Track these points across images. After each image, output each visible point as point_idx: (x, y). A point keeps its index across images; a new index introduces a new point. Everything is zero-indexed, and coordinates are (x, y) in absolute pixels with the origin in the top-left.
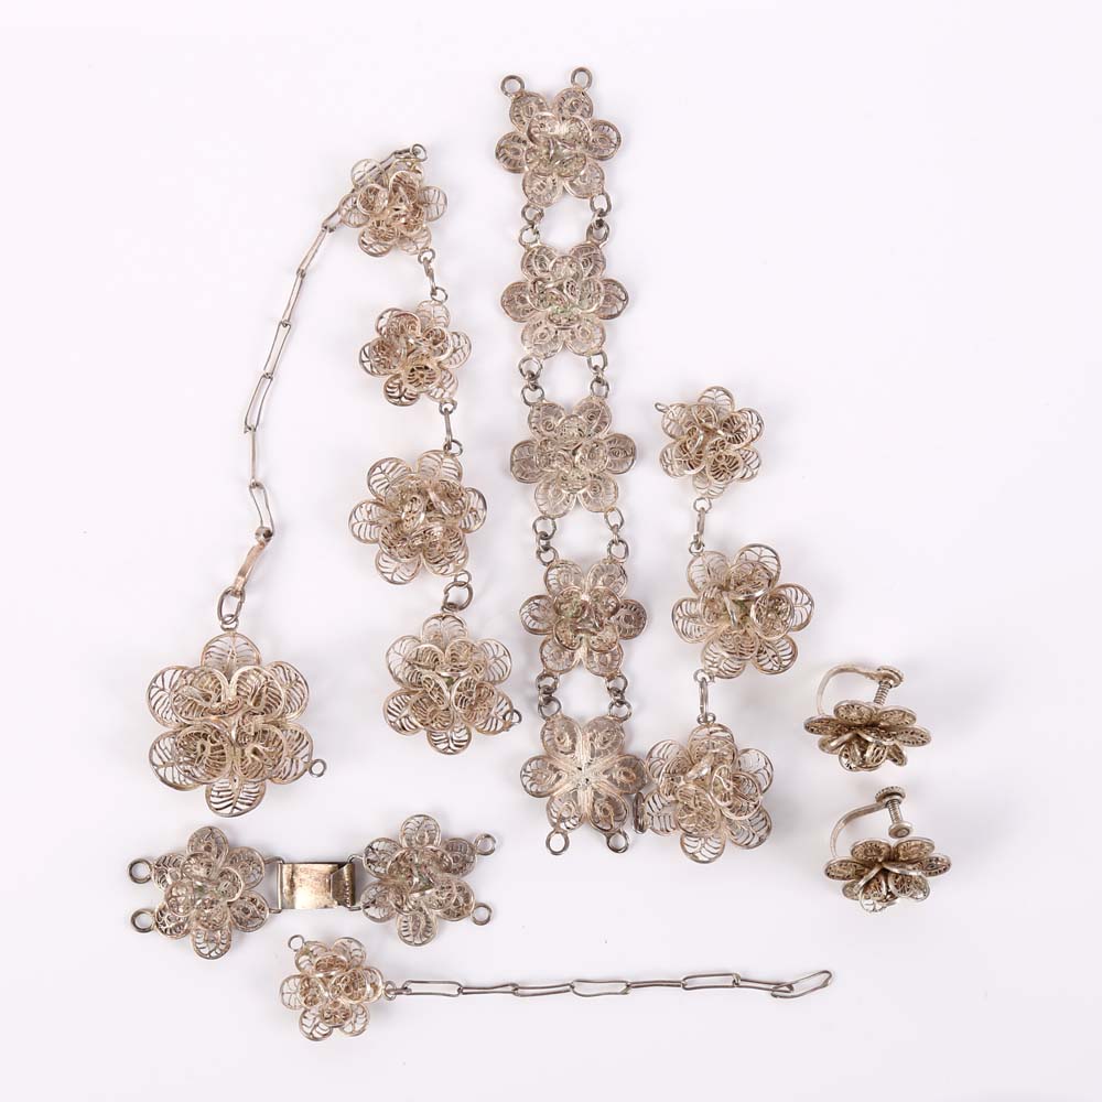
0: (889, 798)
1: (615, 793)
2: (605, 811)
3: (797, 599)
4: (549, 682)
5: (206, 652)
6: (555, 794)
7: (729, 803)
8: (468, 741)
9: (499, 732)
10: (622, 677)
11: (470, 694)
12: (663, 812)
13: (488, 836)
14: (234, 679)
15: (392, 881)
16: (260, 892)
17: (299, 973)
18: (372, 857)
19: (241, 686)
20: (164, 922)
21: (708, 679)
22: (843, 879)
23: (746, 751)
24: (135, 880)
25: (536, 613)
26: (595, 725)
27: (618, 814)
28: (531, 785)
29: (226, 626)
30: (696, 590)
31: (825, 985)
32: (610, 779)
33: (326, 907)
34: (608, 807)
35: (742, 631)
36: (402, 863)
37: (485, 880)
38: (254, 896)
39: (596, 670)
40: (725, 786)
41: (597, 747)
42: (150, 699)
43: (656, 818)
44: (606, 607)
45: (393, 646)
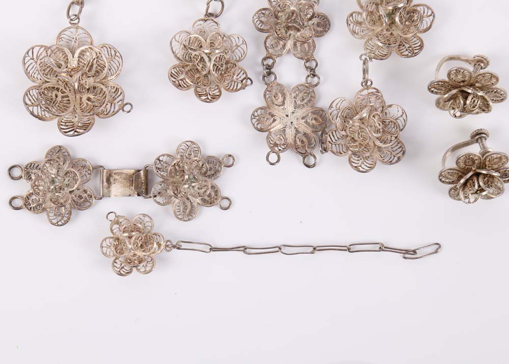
0: (478, 136)
1: (309, 131)
2: (302, 142)
3: (424, 13)
4: (270, 62)
5: (59, 37)
6: (271, 130)
7: (379, 135)
8: (219, 96)
9: (239, 90)
10: (315, 60)
11: (222, 65)
12: (338, 142)
13: (230, 156)
14: (76, 55)
15: (171, 180)
16: (89, 186)
17: (112, 236)
18: (159, 166)
19: (81, 60)
20: (29, 204)
21: (368, 59)
22: (450, 183)
23: (390, 106)
24: (13, 178)
25: (263, 19)
26: (298, 88)
27: (310, 144)
28: (258, 124)
29: (72, 22)
30: (362, 7)
31: (436, 252)
32: (306, 122)
33: (130, 195)
34: (305, 139)
35: (389, 33)
36: (177, 168)
37: (227, 183)
38: (86, 188)
39: (298, 55)
40: (378, 125)
41: (299, 102)
42: (24, 64)
43: (334, 146)
44: (306, 15)
45: (175, 37)
